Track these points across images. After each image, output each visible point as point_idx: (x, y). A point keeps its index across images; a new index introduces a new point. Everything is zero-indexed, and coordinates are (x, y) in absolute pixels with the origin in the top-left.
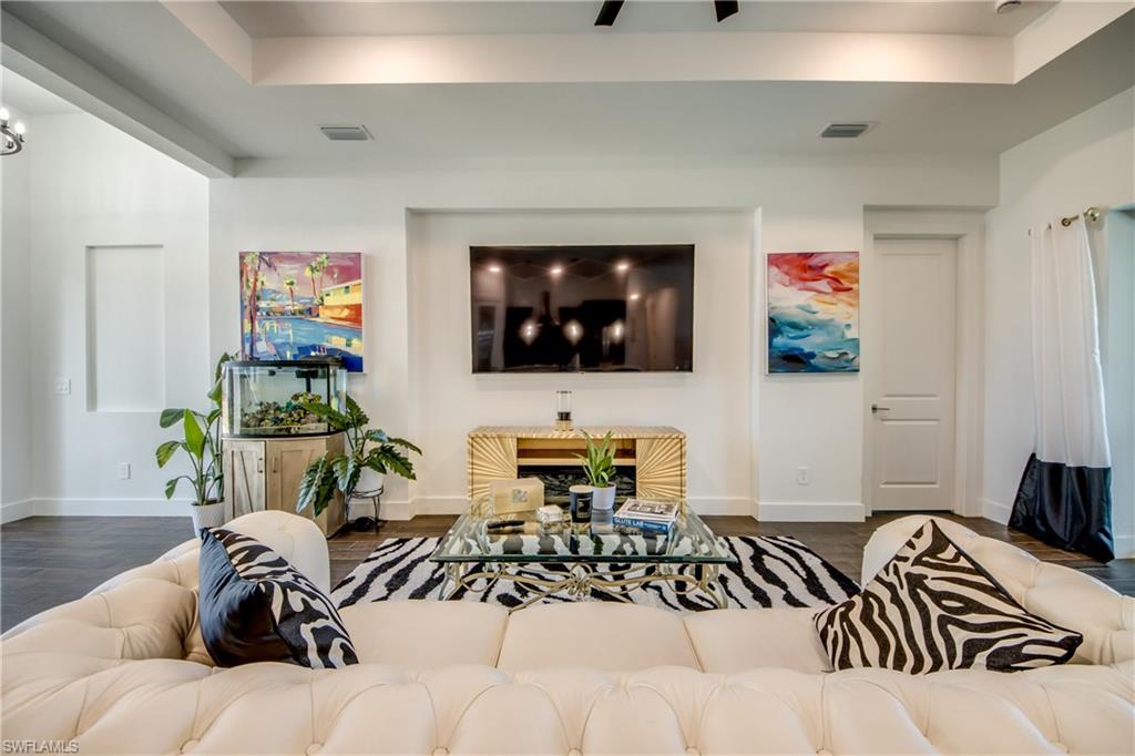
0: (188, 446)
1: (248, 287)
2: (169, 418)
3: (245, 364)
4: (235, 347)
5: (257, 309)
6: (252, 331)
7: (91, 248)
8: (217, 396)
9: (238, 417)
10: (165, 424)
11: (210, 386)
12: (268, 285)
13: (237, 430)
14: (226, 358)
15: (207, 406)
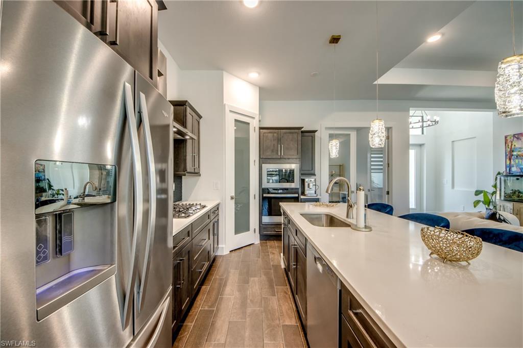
0: (484, 203)
1: (508, 147)
2: (478, 193)
3: (507, 176)
4: (503, 169)
5: (513, 155)
6: (510, 164)
7: (453, 141)
8: (495, 186)
9: (503, 194)
10: (476, 195)
11: (493, 183)
12: (517, 146)
13: (503, 198)
14: (499, 173)
15: (492, 190)
